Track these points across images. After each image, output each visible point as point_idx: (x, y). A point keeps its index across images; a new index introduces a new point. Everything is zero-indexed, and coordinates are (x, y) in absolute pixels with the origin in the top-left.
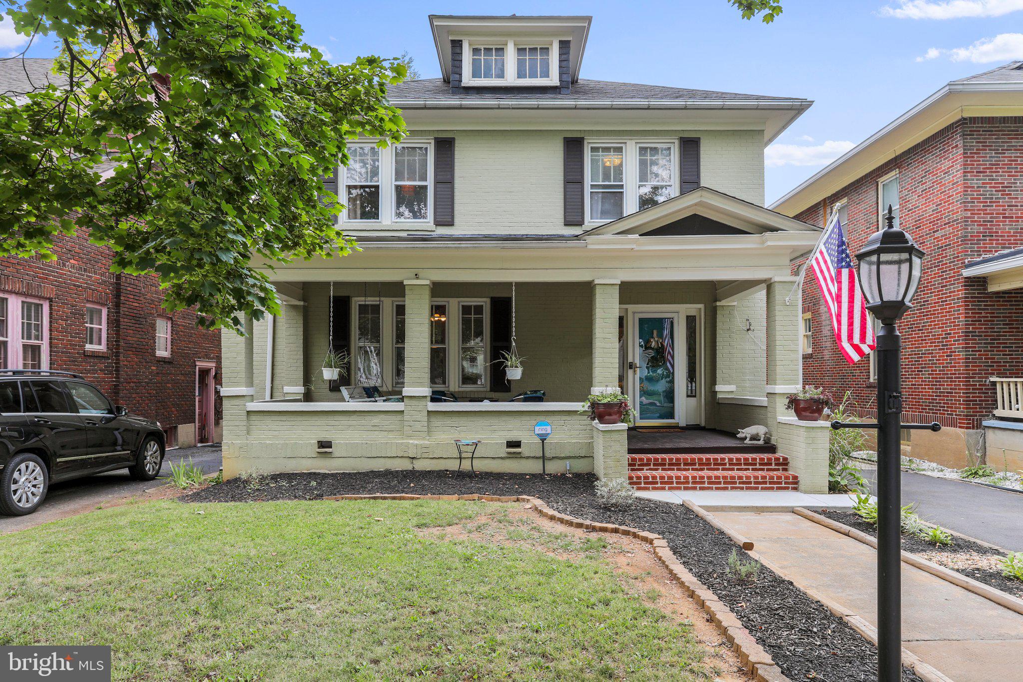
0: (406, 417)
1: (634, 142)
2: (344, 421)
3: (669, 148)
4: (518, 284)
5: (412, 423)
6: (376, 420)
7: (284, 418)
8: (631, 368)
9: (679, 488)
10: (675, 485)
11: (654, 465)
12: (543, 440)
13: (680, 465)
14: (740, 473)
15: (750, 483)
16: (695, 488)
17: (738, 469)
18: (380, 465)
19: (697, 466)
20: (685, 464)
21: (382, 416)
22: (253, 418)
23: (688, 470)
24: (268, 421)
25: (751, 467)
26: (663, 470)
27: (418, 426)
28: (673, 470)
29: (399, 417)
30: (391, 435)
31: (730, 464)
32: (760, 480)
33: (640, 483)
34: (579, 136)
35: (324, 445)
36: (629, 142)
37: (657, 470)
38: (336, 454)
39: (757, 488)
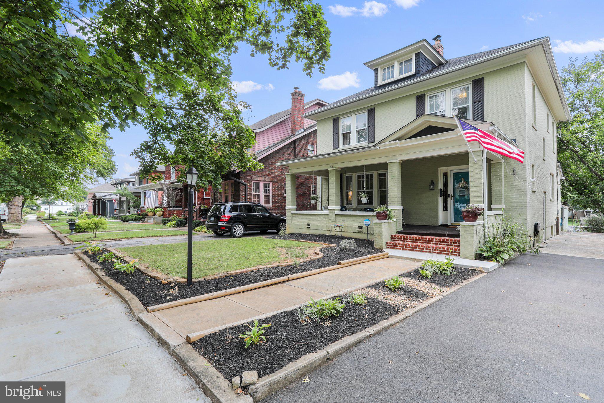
0: (329, 217)
1: (449, 89)
2: (314, 217)
3: (468, 87)
4: (365, 166)
5: (330, 218)
6: (322, 217)
7: (300, 216)
8: (449, 197)
9: (406, 250)
10: (405, 248)
11: (403, 239)
12: (367, 226)
13: (414, 240)
14: (440, 246)
15: (438, 250)
16: (413, 250)
17: (440, 244)
18: (322, 233)
19: (421, 241)
20: (416, 240)
21: (323, 216)
22: (293, 216)
23: (417, 242)
24: (297, 217)
25: (446, 244)
26: (407, 241)
27: (332, 220)
28: (411, 242)
29: (326, 216)
30: (326, 223)
31: (436, 241)
32: (442, 249)
33: (391, 246)
34: (422, 93)
35: (309, 225)
36: (446, 90)
37: (405, 241)
38: (311, 228)
39: (441, 253)
